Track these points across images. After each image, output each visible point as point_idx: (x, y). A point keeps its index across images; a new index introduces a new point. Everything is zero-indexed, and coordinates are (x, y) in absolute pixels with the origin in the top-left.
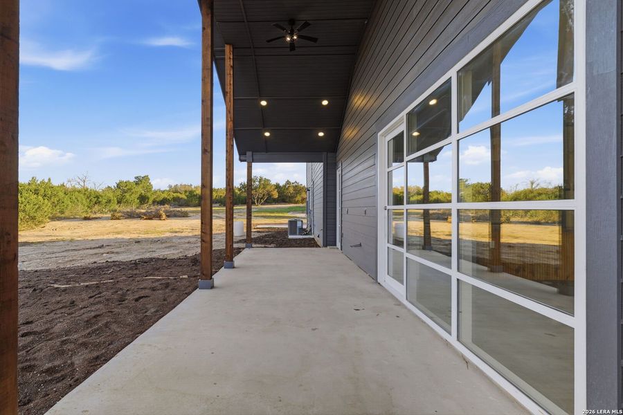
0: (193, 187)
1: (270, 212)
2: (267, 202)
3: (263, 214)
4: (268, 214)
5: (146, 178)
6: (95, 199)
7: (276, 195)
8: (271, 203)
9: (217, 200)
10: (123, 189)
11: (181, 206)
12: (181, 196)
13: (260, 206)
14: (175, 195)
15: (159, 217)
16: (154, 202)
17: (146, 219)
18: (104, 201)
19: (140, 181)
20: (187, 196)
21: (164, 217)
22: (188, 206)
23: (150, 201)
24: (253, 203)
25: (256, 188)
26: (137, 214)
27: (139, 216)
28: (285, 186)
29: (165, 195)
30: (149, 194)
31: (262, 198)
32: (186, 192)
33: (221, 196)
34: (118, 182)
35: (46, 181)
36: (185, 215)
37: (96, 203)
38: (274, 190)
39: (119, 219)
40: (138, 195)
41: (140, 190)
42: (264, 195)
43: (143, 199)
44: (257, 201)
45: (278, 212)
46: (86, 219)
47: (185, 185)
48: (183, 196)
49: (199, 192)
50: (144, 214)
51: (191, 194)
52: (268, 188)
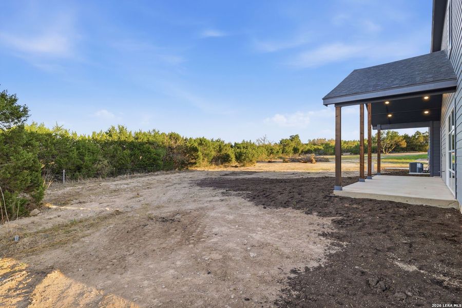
0: (327, 140)
1: (397, 159)
2: (394, 151)
3: (390, 160)
4: (396, 161)
5: (297, 136)
6: (270, 150)
7: (404, 144)
8: (399, 152)
9: (348, 150)
10: (284, 144)
11: (320, 154)
12: (320, 147)
13: (388, 154)
14: (316, 147)
15: (311, 161)
16: (302, 152)
17: (303, 162)
18: (275, 152)
19: (293, 138)
20: (323, 147)
21: (314, 161)
22: (326, 154)
23: (300, 151)
24: (382, 152)
25: (384, 139)
26: (297, 160)
27: (298, 161)
28: (415, 136)
29: (308, 147)
30: (299, 147)
31: (389, 148)
32: (322, 144)
33: (351, 147)
34: (281, 140)
35: (249, 141)
36: (327, 161)
37: (271, 153)
38: (402, 140)
39: (287, 162)
40: (292, 148)
41: (293, 144)
42: (392, 145)
43: (296, 150)
44: (385, 150)
45: (405, 159)
46: (269, 162)
47: (320, 139)
48: (321, 147)
49: (333, 144)
50: (301, 159)
51: (327, 146)
52: (396, 139)
